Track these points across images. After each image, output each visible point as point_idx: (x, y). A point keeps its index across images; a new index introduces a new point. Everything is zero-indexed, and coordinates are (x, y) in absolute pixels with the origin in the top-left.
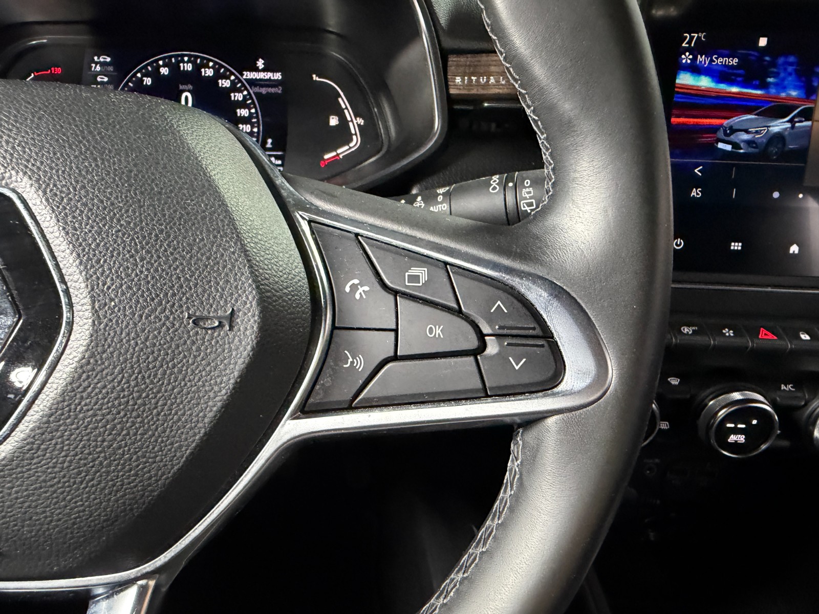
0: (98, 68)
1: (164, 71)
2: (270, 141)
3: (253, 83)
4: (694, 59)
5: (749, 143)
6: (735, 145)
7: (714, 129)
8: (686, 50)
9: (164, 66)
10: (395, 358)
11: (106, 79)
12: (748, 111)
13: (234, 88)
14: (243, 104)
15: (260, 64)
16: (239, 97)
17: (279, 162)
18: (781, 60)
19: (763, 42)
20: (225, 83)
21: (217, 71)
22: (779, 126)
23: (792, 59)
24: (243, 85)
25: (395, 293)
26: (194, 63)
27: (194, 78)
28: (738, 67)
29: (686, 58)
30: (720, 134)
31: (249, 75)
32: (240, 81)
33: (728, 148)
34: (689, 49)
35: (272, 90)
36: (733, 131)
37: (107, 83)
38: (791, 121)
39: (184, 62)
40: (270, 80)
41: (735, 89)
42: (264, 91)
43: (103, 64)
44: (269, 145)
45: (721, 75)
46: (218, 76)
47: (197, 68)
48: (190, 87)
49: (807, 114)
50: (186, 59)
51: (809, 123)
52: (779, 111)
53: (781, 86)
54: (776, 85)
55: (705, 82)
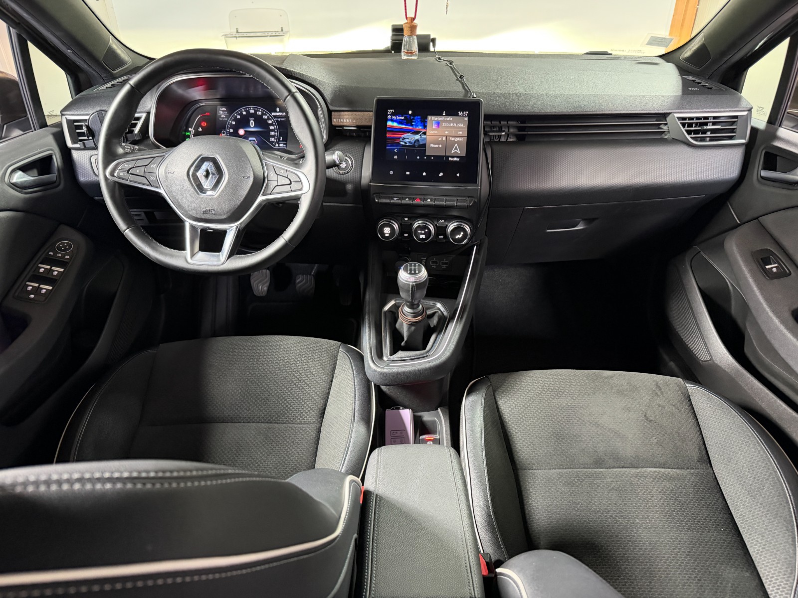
0: (222, 113)
1: (244, 113)
2: (281, 138)
3: (275, 117)
4: (392, 117)
5: (409, 142)
6: (405, 143)
7: (399, 138)
8: (389, 114)
9: (244, 111)
10: (277, 186)
11: (224, 116)
12: (408, 132)
13: (268, 119)
14: (272, 125)
15: (278, 110)
16: (270, 122)
17: (285, 146)
18: (416, 118)
19: (410, 112)
20: (265, 117)
21: (262, 113)
22: (417, 137)
23: (419, 117)
24: (272, 118)
25: (278, 175)
26: (255, 110)
27: (254, 115)
28: (404, 120)
29: (389, 117)
30: (401, 140)
31: (274, 114)
32: (271, 116)
33: (404, 144)
34: (390, 114)
35: (283, 119)
36: (404, 139)
37: (225, 118)
38: (420, 135)
39: (251, 109)
40: (281, 116)
41: (404, 126)
42: (279, 119)
43: (223, 111)
44: (281, 140)
45: (400, 122)
46: (263, 114)
47: (255, 112)
48: (253, 119)
49: (425, 133)
50: (252, 108)
51: (425, 136)
52: (417, 133)
53: (417, 126)
54: (415, 125)
55: (395, 124)
